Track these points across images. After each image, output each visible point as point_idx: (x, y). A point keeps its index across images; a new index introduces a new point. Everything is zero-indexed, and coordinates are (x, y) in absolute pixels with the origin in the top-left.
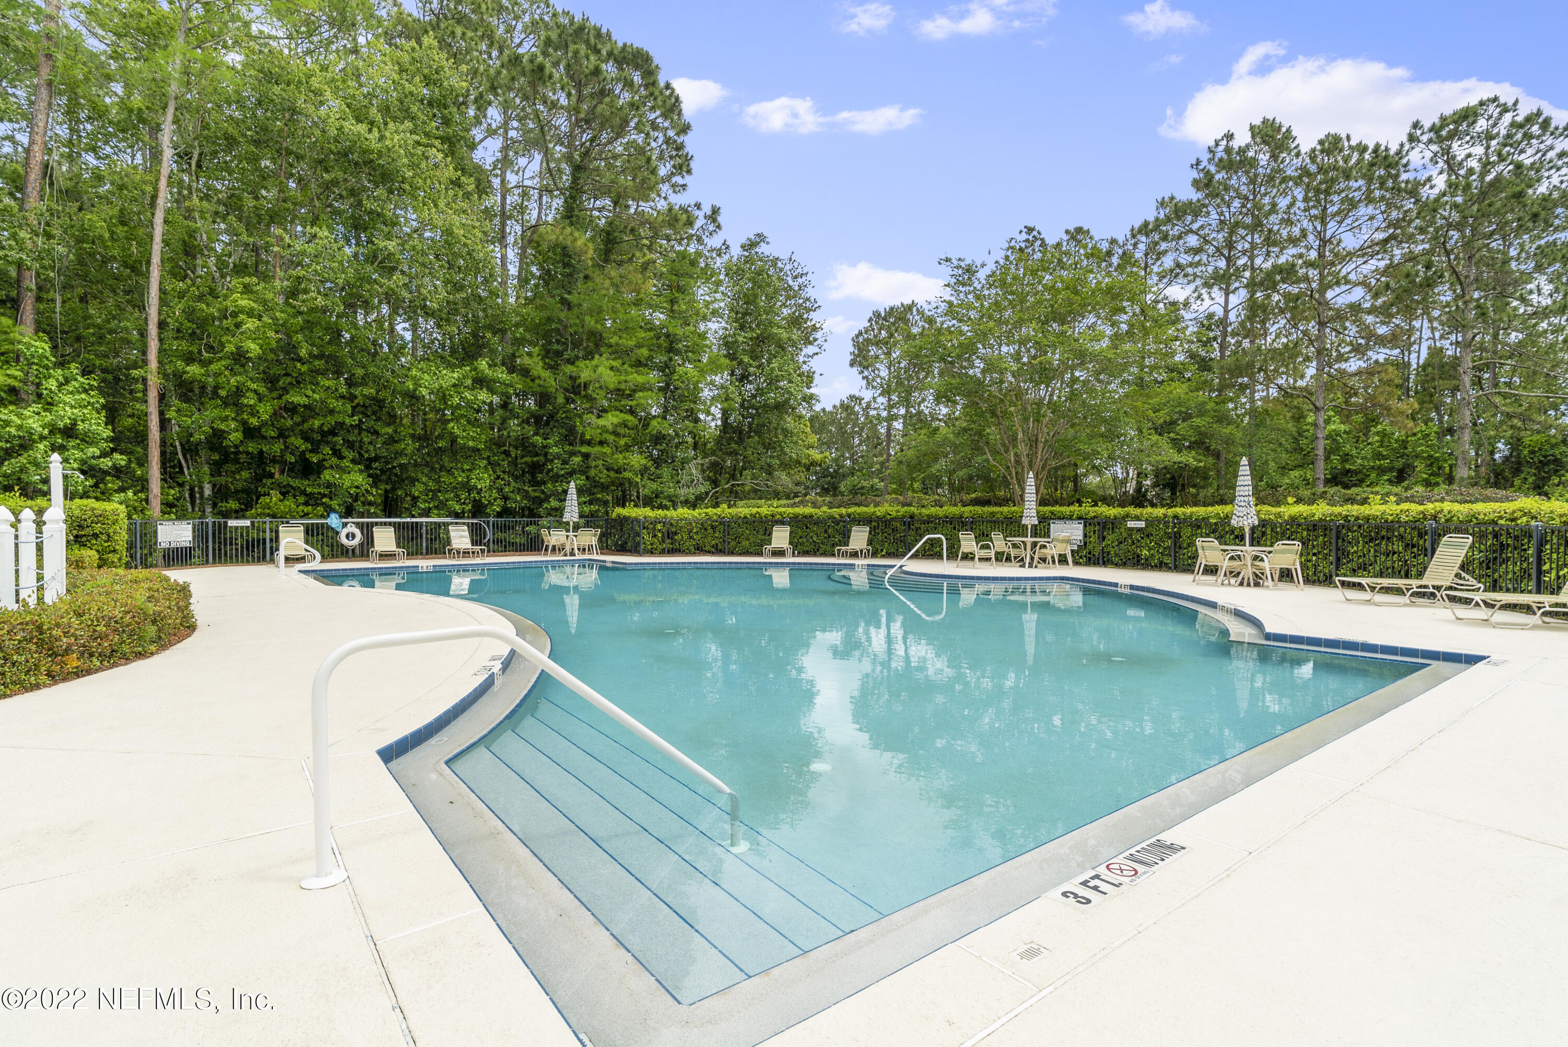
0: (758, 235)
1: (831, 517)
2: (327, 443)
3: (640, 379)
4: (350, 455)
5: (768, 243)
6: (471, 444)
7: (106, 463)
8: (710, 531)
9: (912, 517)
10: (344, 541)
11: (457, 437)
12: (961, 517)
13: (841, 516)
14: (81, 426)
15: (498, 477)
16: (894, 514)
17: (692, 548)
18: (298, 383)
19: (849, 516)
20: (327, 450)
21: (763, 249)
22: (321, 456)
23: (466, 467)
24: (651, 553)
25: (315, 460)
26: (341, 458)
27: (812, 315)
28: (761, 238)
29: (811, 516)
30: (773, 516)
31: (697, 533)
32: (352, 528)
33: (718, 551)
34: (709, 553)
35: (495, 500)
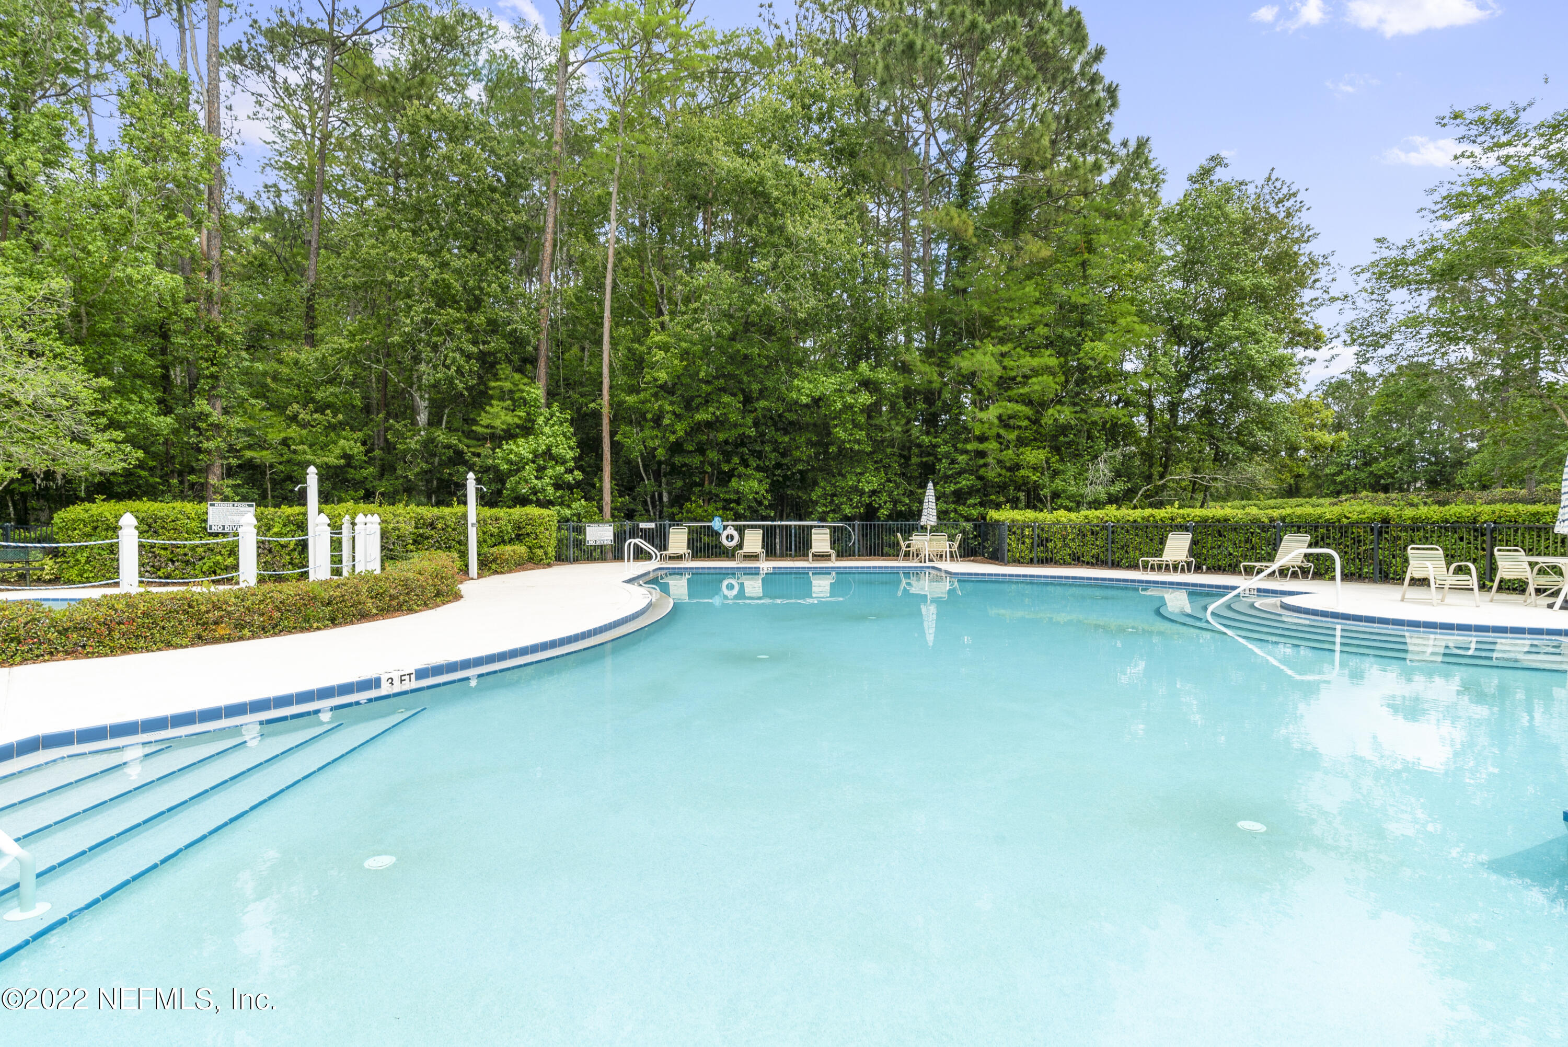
0: (1213, 159)
1: (1256, 521)
2: (737, 454)
3: (1035, 362)
4: (753, 463)
5: (1226, 165)
6: (856, 447)
7: (569, 478)
8: (1089, 537)
9: (1386, 520)
10: (725, 542)
11: (844, 442)
12: (1475, 521)
13: (1272, 520)
14: (554, 450)
15: (889, 481)
16: (1354, 517)
17: (1068, 559)
18: (707, 401)
19: (1283, 519)
20: (736, 460)
21: (1221, 175)
22: (732, 466)
23: (858, 470)
24: (1018, 562)
25: (726, 469)
26: (747, 466)
27: (1306, 248)
28: (1217, 160)
29: (1226, 520)
30: (1172, 519)
31: (1073, 540)
32: (731, 531)
33: (1098, 562)
34: (1089, 564)
35: (885, 503)
